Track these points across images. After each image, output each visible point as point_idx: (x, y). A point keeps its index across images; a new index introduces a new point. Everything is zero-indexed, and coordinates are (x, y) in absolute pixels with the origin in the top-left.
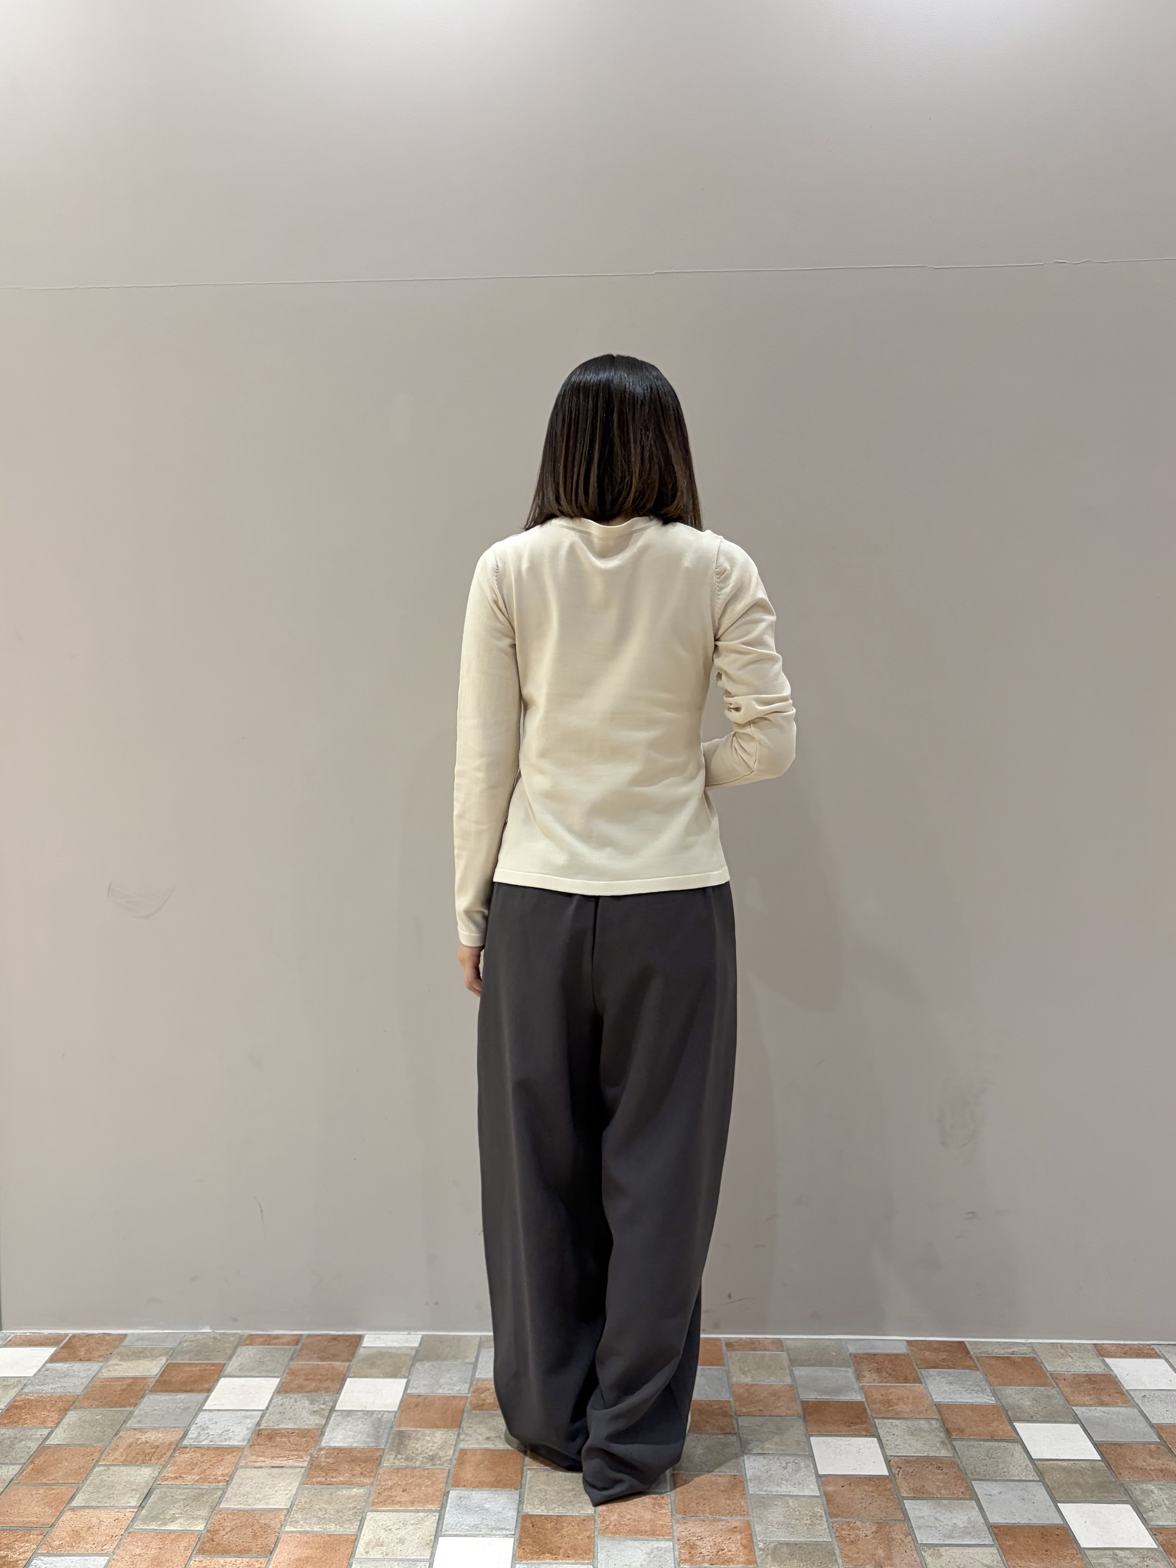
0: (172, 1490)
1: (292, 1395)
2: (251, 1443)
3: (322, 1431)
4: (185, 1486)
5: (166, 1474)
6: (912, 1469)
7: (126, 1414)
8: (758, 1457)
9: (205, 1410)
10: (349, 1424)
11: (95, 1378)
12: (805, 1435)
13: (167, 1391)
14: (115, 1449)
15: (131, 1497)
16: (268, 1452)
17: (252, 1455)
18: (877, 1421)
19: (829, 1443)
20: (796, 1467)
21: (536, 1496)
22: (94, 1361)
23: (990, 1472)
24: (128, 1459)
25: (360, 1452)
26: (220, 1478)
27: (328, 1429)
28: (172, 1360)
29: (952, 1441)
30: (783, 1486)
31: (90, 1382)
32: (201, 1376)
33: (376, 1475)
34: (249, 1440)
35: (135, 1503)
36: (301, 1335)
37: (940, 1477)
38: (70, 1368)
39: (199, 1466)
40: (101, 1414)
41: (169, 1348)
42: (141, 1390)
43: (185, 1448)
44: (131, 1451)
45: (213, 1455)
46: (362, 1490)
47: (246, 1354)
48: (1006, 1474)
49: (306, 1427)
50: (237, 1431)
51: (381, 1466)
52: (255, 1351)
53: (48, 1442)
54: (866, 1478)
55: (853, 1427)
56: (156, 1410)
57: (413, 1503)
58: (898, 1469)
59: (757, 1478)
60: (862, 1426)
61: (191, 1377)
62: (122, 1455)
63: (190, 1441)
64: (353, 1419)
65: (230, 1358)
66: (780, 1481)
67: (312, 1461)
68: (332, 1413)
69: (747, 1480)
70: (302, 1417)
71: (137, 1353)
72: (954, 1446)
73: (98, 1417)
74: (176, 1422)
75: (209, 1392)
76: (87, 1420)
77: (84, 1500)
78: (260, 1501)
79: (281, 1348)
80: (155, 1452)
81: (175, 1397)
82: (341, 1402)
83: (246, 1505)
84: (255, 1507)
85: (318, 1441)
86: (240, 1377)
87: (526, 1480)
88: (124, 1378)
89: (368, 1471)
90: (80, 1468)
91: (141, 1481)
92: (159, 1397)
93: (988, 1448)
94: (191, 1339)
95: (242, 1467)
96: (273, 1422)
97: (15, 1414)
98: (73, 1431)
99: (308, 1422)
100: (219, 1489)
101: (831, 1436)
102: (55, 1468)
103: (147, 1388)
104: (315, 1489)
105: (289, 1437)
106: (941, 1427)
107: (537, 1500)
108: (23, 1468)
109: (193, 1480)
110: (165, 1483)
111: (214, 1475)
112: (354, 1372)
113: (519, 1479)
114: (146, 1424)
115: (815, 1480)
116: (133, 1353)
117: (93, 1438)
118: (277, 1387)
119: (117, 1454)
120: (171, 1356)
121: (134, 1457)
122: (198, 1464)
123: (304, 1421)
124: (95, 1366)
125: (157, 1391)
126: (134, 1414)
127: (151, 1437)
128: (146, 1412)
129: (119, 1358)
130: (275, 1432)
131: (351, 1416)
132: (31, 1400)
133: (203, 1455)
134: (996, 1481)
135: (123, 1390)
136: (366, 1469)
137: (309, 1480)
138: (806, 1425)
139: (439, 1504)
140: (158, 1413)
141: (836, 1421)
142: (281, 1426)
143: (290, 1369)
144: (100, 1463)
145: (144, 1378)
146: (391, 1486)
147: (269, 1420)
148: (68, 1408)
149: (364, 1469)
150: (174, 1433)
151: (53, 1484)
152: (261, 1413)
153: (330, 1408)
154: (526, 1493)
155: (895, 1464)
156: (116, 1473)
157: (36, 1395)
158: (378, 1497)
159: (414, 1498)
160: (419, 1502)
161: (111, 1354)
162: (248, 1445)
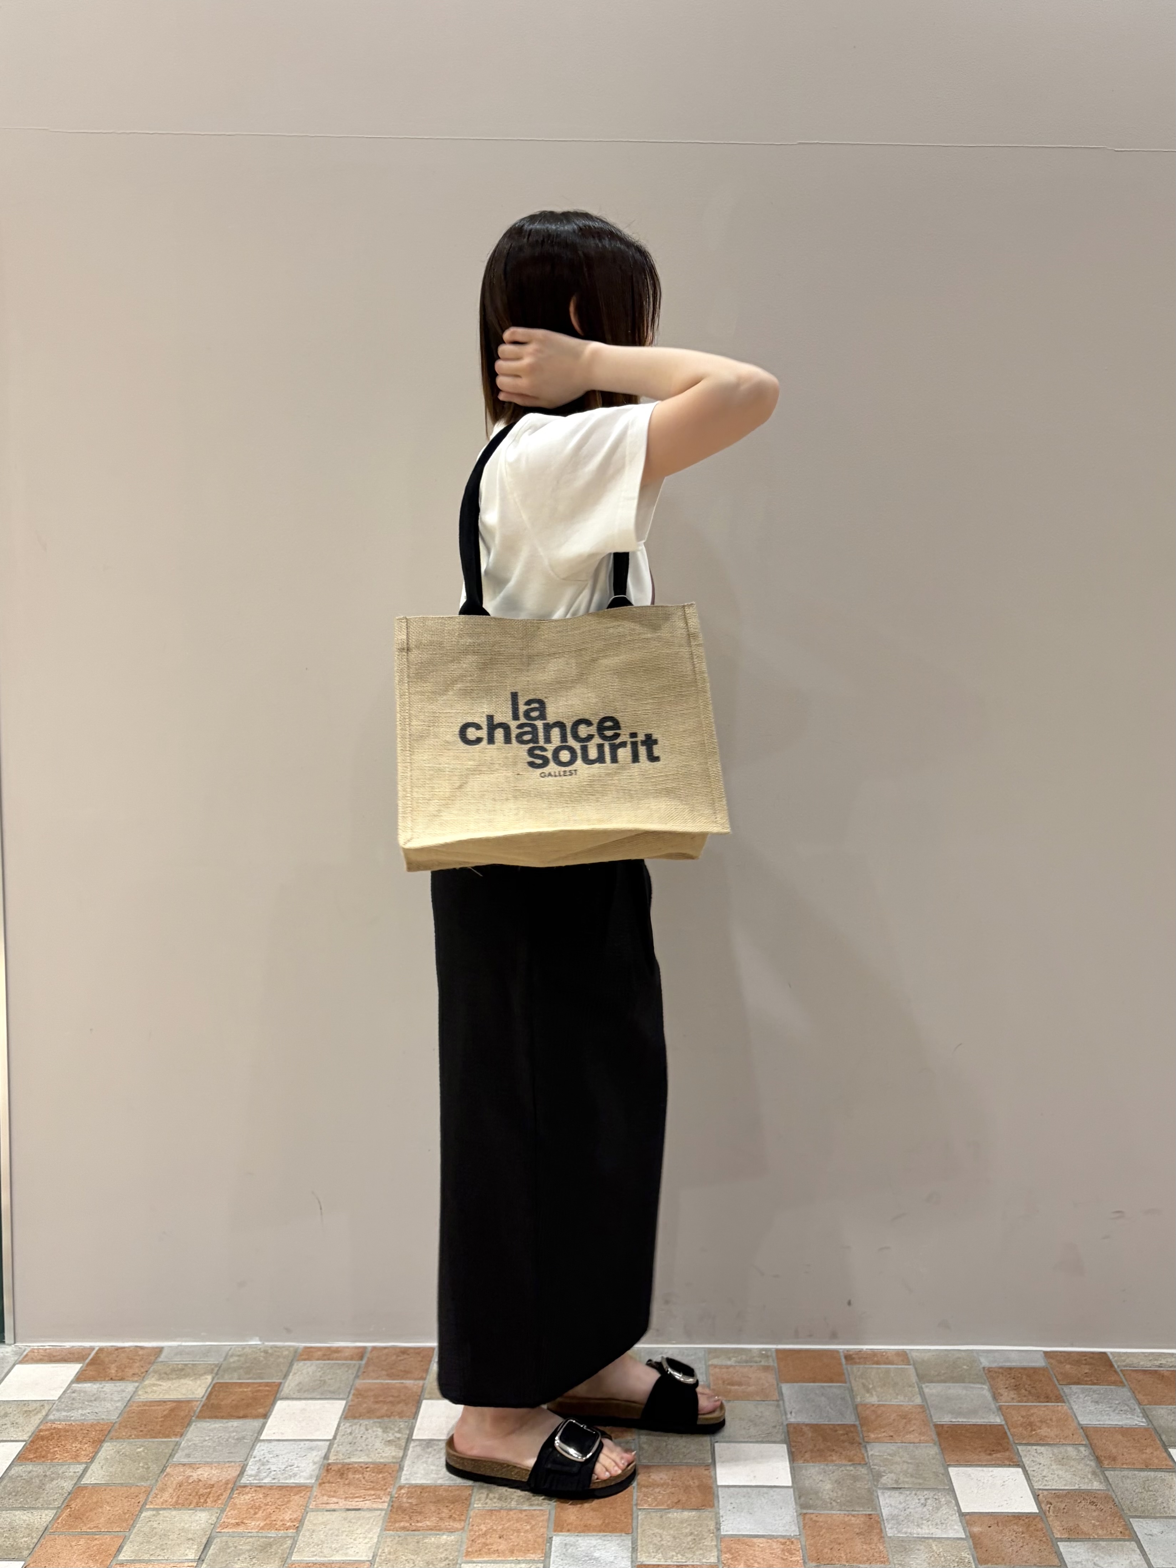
0: (235, 1539)
1: (361, 1422)
2: (320, 1481)
3: (399, 1466)
4: (250, 1535)
5: (226, 1520)
6: (1064, 1505)
7: (171, 1447)
8: (893, 1493)
9: (263, 1440)
10: (430, 1456)
11: (130, 1402)
12: (943, 1464)
13: (216, 1417)
14: (163, 1490)
15: (188, 1548)
16: (341, 1492)
17: (323, 1495)
18: (1020, 1448)
19: (970, 1475)
20: (936, 1503)
21: (650, 1542)
22: (127, 1380)
23: (1149, 1508)
24: (180, 1501)
25: (446, 1490)
26: (288, 1524)
27: (407, 1463)
28: (218, 1379)
29: (1103, 1472)
30: (923, 1527)
31: (125, 1407)
32: (255, 1399)
33: (466, 1518)
34: (317, 1476)
35: (193, 1555)
36: (365, 1348)
37: (1095, 1514)
38: (100, 1390)
39: (262, 1509)
40: (143, 1446)
41: (214, 1364)
42: (186, 1416)
43: (245, 1487)
44: (182, 1491)
45: (277, 1496)
46: (453, 1537)
47: (303, 1372)
48: (1166, 1509)
49: (382, 1460)
50: (303, 1465)
51: (471, 1507)
52: (313, 1368)
53: (85, 1481)
54: (1014, 1516)
55: (994, 1455)
56: (206, 1440)
57: (512, 1552)
58: (1049, 1506)
59: (894, 1517)
60: (1001, 1453)
61: (243, 1399)
62: (171, 1497)
63: (250, 1479)
64: (435, 1450)
65: (286, 1376)
66: (920, 1521)
67: (392, 1502)
68: (410, 1442)
69: (883, 1520)
70: (375, 1447)
71: (177, 1371)
72: (1107, 1478)
73: (139, 1450)
74: (231, 1455)
75: (265, 1418)
76: (127, 1453)
77: (133, 1552)
78: (337, 1552)
79: (343, 1364)
80: (210, 1493)
81: (226, 1425)
82: (419, 1429)
83: (320, 1557)
84: (333, 1558)
85: (396, 1478)
86: (300, 1399)
87: (638, 1523)
88: (165, 1402)
89: (458, 1513)
90: (125, 1514)
91: (198, 1527)
92: (208, 1424)
93: (1144, 1479)
94: (239, 1353)
95: (313, 1510)
96: (343, 1455)
97: (41, 1447)
98: (112, 1467)
99: (384, 1455)
100: (288, 1537)
101: (971, 1466)
102: (96, 1513)
103: (192, 1415)
104: (399, 1537)
105: (363, 1473)
106: (1090, 1454)
107: (651, 1546)
108: (58, 1513)
109: (258, 1526)
110: (225, 1530)
111: (281, 1521)
112: (430, 1393)
113: (630, 1521)
114: (196, 1458)
115: (958, 1518)
116: (173, 1370)
117: (136, 1475)
118: (344, 1411)
119: (166, 1496)
120: (217, 1374)
121: (187, 1499)
122: (261, 1507)
123: (379, 1453)
124: (130, 1387)
125: (205, 1418)
126: (182, 1445)
127: (203, 1473)
128: (194, 1444)
129: (156, 1376)
130: (347, 1466)
131: (431, 1447)
132: (58, 1429)
133: (266, 1496)
134: (1155, 1518)
135: (165, 1417)
136: (454, 1512)
137: (391, 1526)
138: (943, 1453)
139: (542, 1553)
140: (209, 1444)
141: (975, 1449)
142: (353, 1460)
143: (357, 1389)
144: (147, 1507)
145: (189, 1402)
146: (486, 1531)
147: (337, 1452)
148: (103, 1438)
149: (453, 1511)
150: (230, 1469)
151: (94, 1534)
152: (328, 1443)
153: (407, 1436)
154: (639, 1537)
155: (1044, 1499)
156: (168, 1519)
157: (64, 1423)
158: (471, 1546)
159: (513, 1545)
160: (519, 1551)
161: (147, 1371)
162: (318, 1483)
